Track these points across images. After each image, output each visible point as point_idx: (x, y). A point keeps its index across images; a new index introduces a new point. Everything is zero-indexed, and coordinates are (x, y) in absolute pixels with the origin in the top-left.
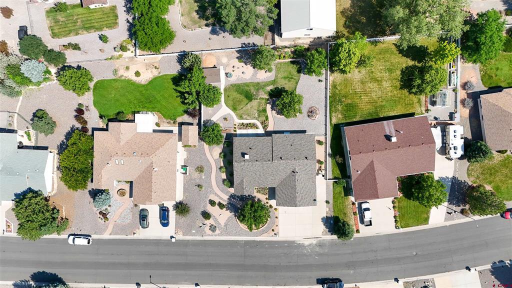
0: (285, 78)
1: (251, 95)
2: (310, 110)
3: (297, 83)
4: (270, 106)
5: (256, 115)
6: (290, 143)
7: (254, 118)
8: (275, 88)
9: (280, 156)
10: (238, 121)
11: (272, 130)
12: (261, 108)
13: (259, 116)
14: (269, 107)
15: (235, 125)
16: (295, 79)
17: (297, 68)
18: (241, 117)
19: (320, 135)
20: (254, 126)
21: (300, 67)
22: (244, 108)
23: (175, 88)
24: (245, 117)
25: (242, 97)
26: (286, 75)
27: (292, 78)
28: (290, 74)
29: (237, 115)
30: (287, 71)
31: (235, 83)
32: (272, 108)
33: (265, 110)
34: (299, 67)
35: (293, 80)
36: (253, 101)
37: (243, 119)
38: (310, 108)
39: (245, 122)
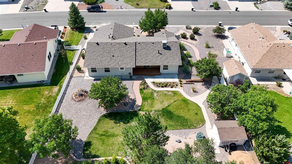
0: (113, 135)
1: (164, 115)
2: (83, 97)
3: (95, 129)
4: (137, 103)
5: (155, 95)
6: (115, 58)
7: (158, 92)
8: (128, 122)
9: (128, 46)
10: (179, 89)
11: (134, 81)
12: (149, 101)
13: (152, 94)
14: (139, 102)
15: (181, 86)
16: (98, 134)
17: (90, 150)
18: (175, 93)
19: (77, 77)
20: (158, 85)
21: (84, 150)
22: (172, 101)
23: (280, 124)
24: (171, 93)
25: (176, 113)
26: (111, 140)
27: (102, 135)
28: (103, 141)
29: (181, 95)
30: (108, 145)
31: (190, 130)
32: (134, 101)
33: (144, 99)
34: (87, 150)
35: (101, 133)
36: (161, 109)
37: (172, 92)
38: (83, 100)
39: (169, 89)
